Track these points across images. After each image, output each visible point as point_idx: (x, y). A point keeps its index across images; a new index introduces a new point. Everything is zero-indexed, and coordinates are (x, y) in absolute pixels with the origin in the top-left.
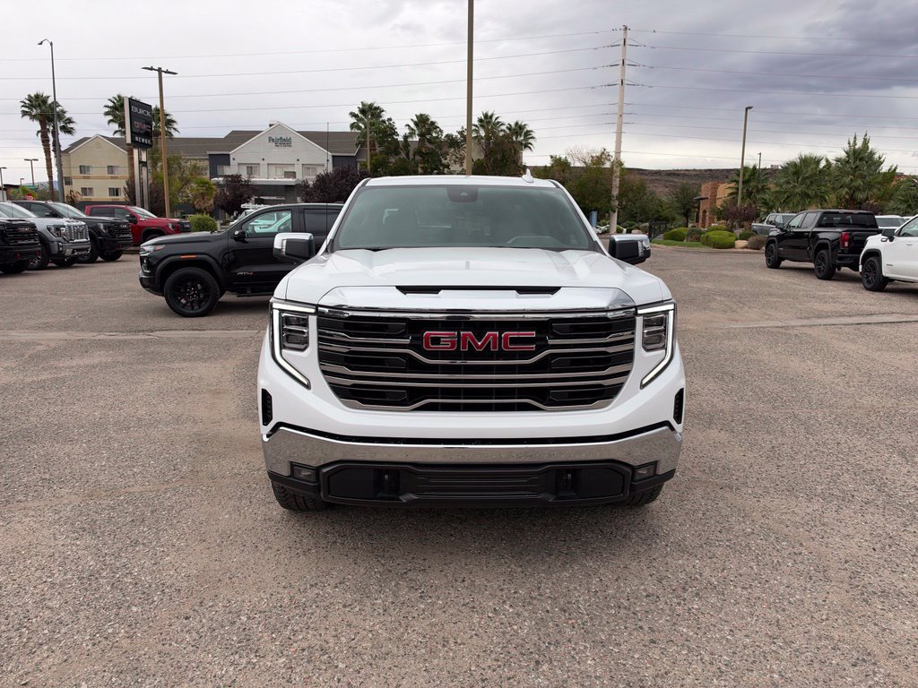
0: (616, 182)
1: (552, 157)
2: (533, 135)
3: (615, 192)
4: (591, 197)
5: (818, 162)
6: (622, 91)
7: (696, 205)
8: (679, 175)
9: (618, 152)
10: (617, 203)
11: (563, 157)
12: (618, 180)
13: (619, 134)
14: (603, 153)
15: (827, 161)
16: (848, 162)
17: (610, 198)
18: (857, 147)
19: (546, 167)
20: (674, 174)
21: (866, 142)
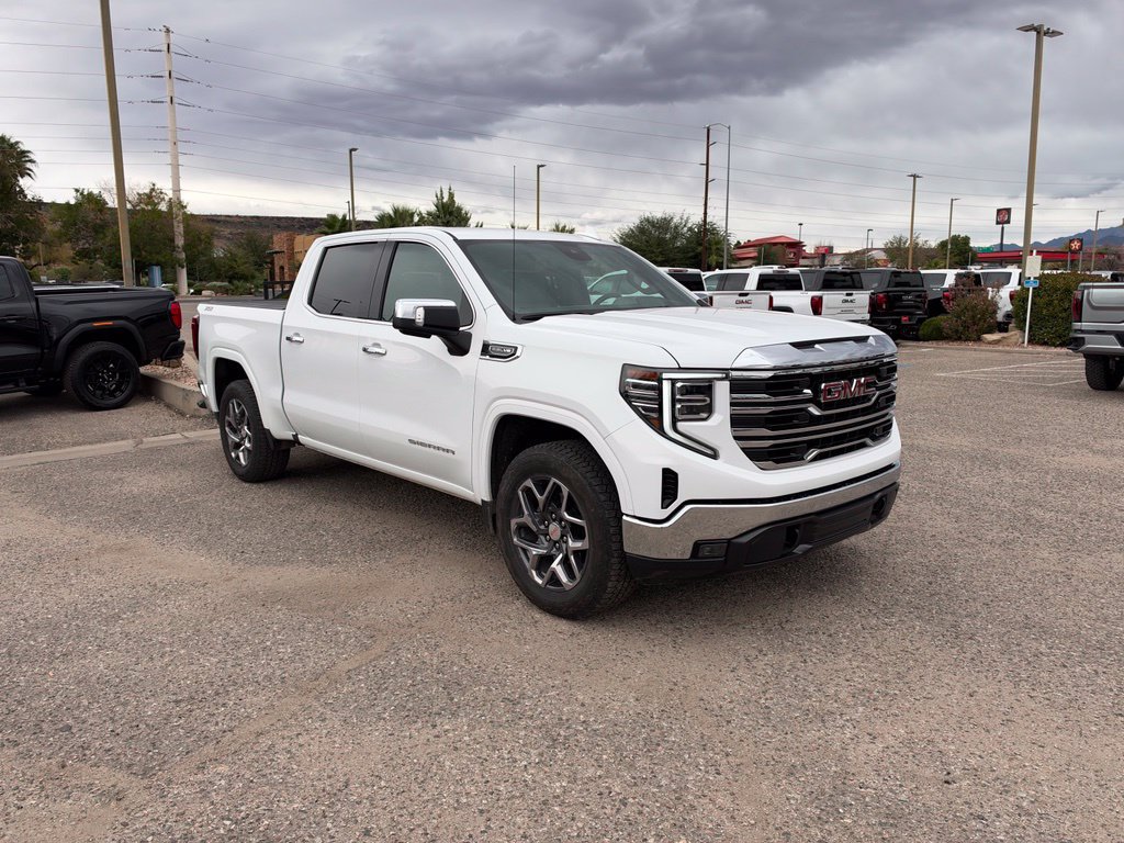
0: (179, 229)
1: (77, 191)
2: (32, 157)
3: (180, 242)
4: (148, 248)
5: (412, 215)
6: (174, 111)
7: (268, 260)
8: (219, 222)
9: (177, 190)
10: (183, 255)
11: (96, 192)
12: (181, 225)
13: (176, 167)
14: (153, 190)
15: (420, 214)
16: (438, 217)
17: (174, 248)
18: (445, 200)
19: (68, 204)
20: (213, 221)
21: (451, 196)
